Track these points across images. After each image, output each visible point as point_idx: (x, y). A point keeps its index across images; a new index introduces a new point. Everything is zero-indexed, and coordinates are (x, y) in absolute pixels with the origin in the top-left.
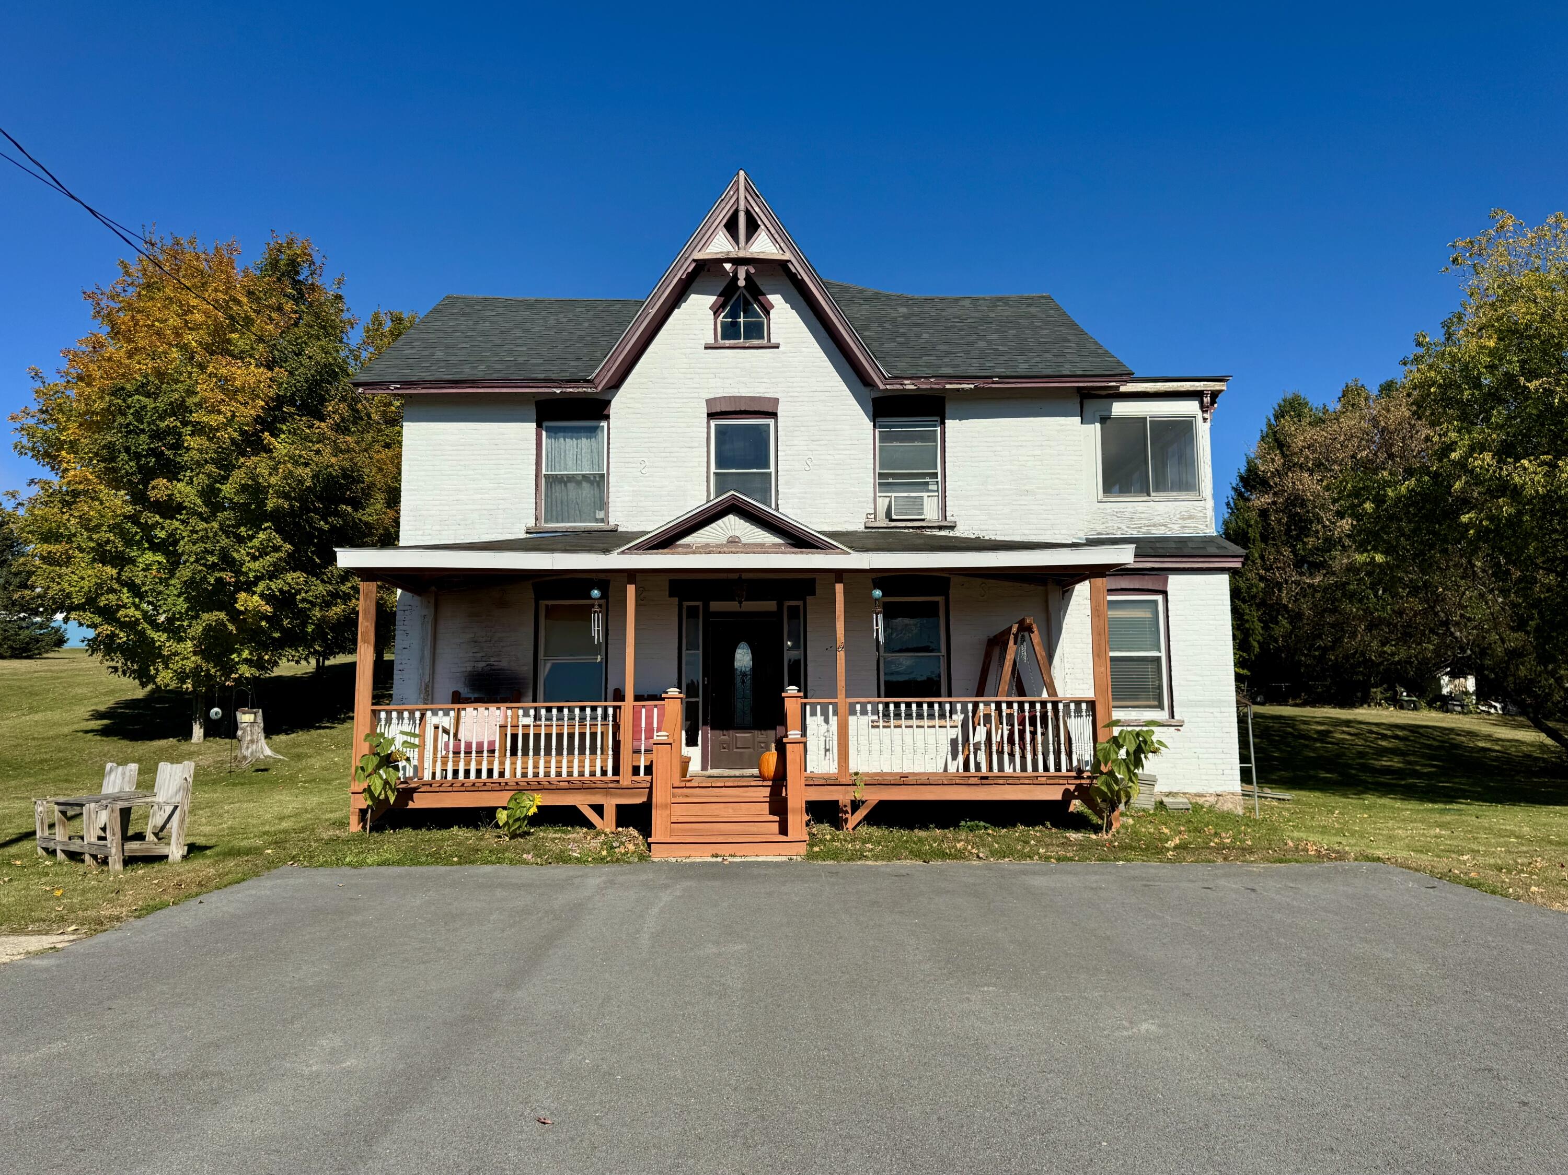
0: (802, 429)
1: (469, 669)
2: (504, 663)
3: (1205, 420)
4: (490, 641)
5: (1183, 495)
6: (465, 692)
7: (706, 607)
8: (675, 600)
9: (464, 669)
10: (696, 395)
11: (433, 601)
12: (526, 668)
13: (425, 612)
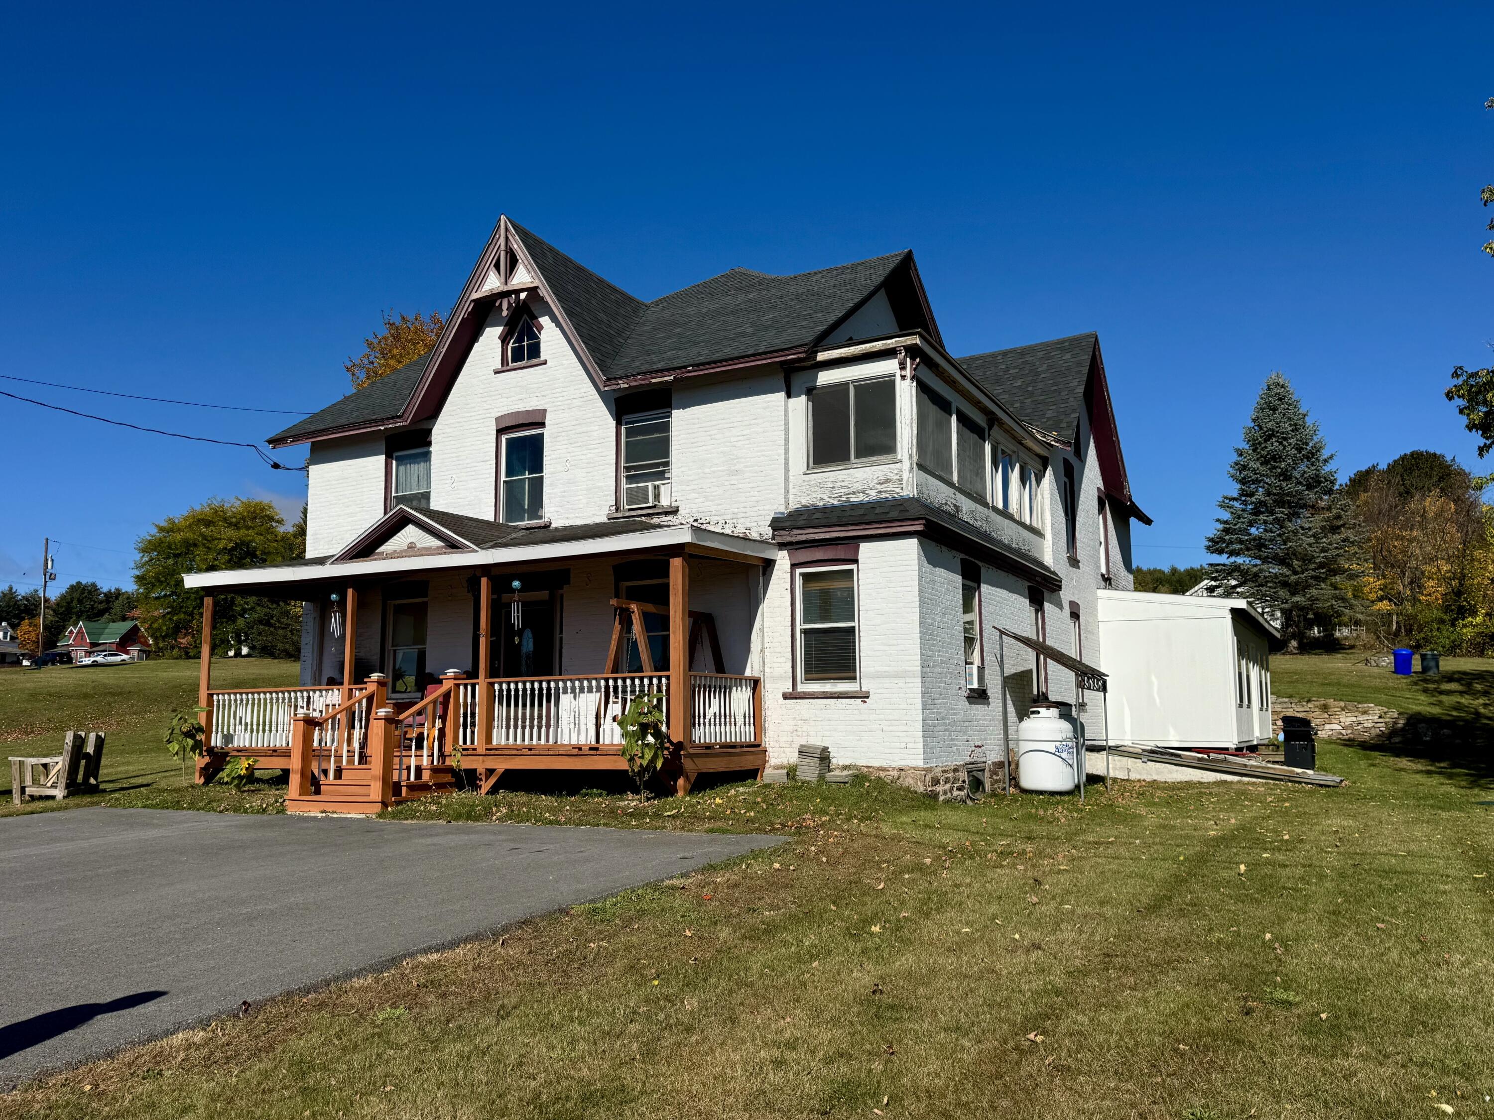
0: (563, 434)
3: (903, 377)
5: (883, 458)
8: (471, 595)
10: (488, 415)
12: (375, 657)
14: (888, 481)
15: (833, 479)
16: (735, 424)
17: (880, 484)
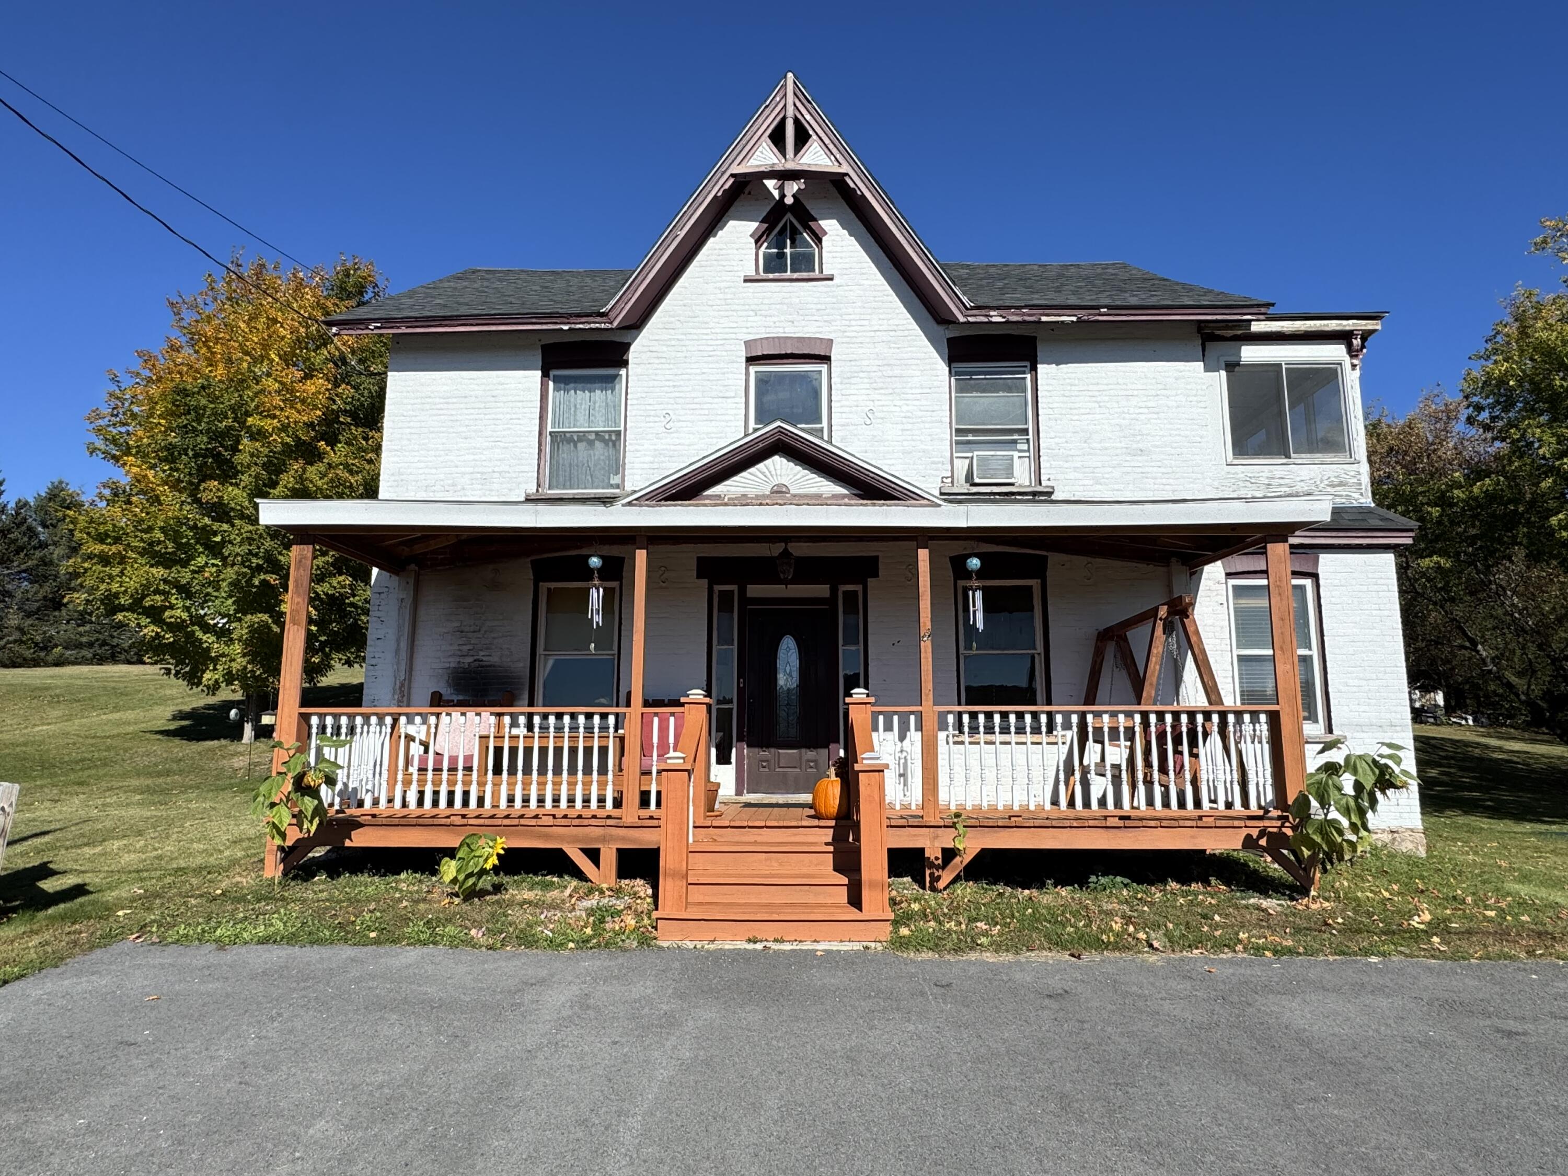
0: (861, 375)
1: (453, 665)
2: (495, 659)
3: (1354, 366)
4: (479, 631)
5: (1330, 457)
6: (446, 692)
7: (742, 591)
8: (705, 582)
9: (447, 665)
10: (733, 336)
11: (412, 581)
12: (521, 665)
13: (403, 595)
14: (1341, 484)
15: (1269, 475)
16: (1135, 393)
17: (1332, 486)
